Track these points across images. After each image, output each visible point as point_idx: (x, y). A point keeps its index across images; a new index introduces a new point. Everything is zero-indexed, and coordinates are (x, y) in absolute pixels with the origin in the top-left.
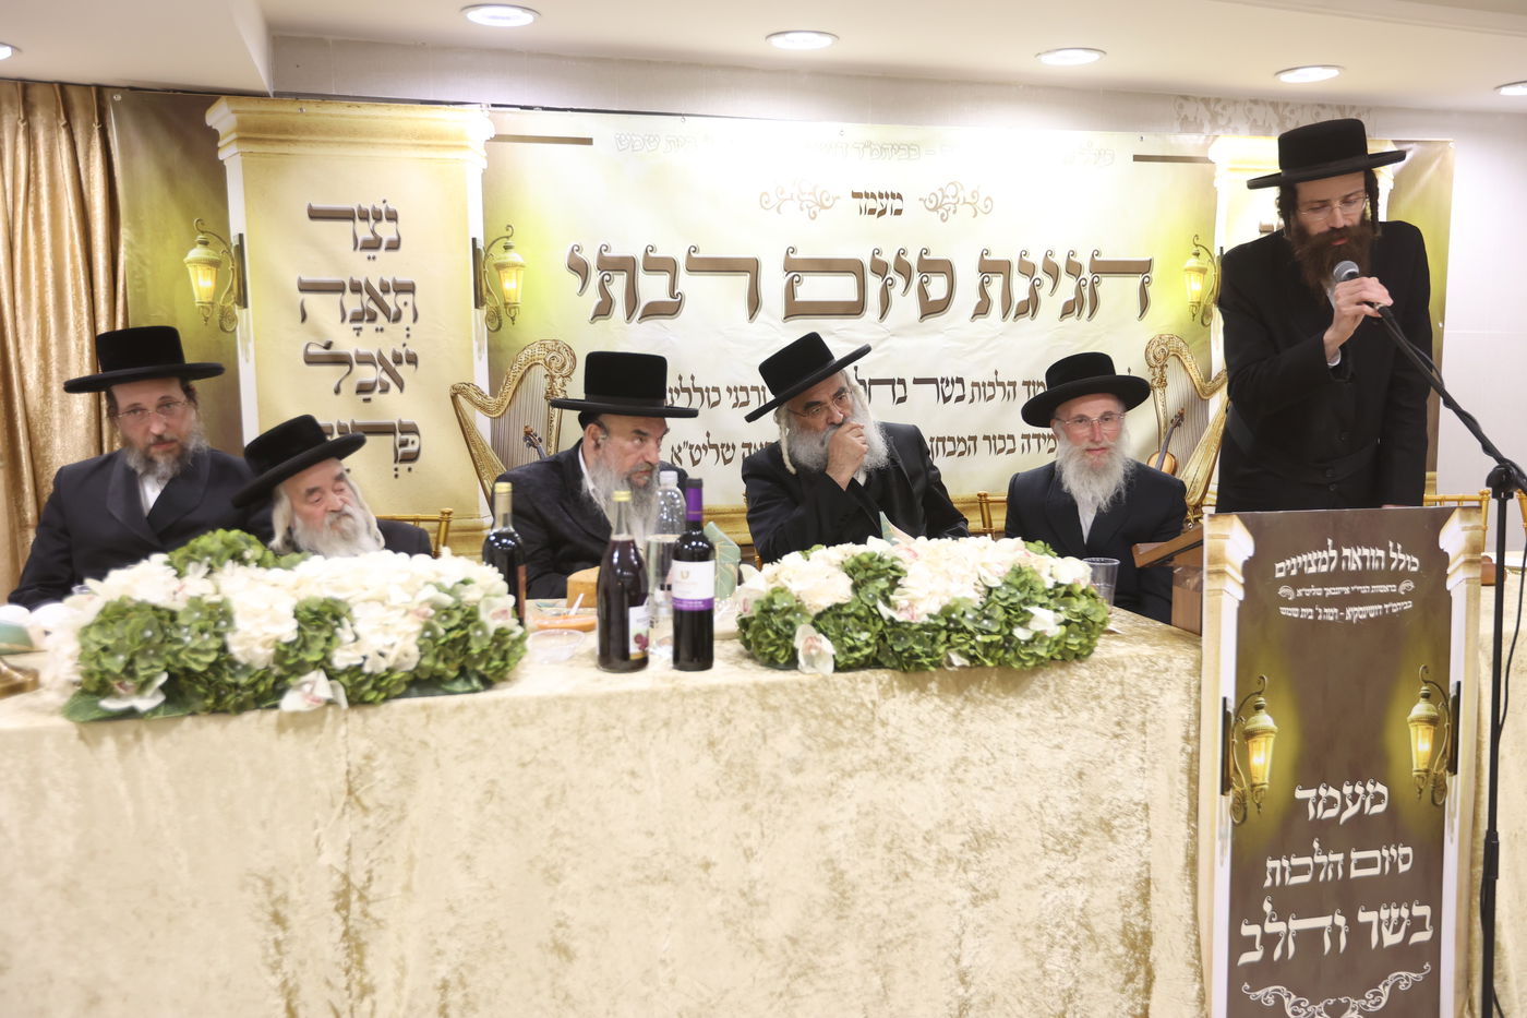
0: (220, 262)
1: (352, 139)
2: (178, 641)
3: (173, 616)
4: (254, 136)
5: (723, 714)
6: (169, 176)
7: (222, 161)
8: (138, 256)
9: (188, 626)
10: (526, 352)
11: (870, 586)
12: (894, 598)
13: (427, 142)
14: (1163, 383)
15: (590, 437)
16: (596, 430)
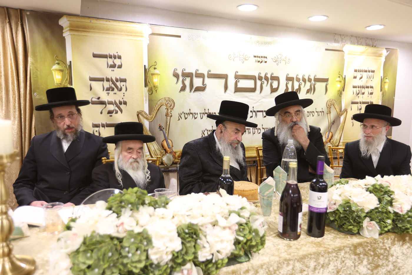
0: (63, 70)
1: (107, 32)
2: (126, 257)
3: (120, 240)
4: (75, 29)
5: (342, 259)
6: (46, 41)
7: (64, 37)
8: (35, 67)
9: (129, 247)
10: (160, 101)
11: (384, 199)
12: (393, 204)
13: (131, 34)
14: (330, 112)
15: (219, 129)
16: (222, 126)
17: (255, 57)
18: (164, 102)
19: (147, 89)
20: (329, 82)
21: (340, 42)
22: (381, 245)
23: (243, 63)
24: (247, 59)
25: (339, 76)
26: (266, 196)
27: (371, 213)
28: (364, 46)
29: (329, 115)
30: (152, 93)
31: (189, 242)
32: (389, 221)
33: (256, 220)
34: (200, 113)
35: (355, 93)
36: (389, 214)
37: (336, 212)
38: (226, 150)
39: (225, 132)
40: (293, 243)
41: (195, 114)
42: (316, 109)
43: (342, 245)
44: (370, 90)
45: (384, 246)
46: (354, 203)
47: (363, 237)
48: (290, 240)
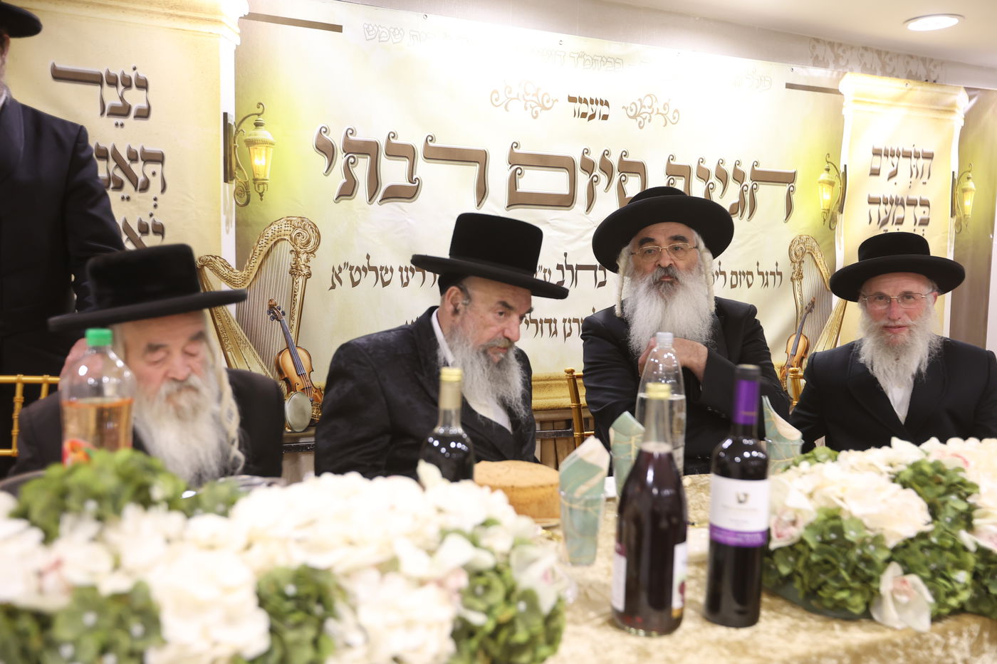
3: (44, 621)
10: (272, 227)
11: (948, 507)
12: (976, 522)
13: (180, 13)
14: (800, 276)
15: (449, 301)
16: (457, 294)
17: (572, 99)
18: (286, 230)
19: (232, 186)
20: (798, 184)
21: (832, 65)
22: (938, 652)
23: (535, 118)
24: (547, 105)
25: (826, 166)
26: (579, 500)
27: (906, 550)
28: (902, 78)
29: (797, 283)
30: (248, 201)
31: (298, 625)
32: (963, 577)
33: (533, 561)
34: (401, 269)
35: (875, 219)
36: (962, 553)
37: (797, 549)
38: (468, 366)
39: (469, 312)
40: (659, 644)
41: (384, 272)
42: (758, 264)
43: (815, 650)
44: (920, 212)
45: (948, 656)
46: (852, 518)
47: (882, 627)
48: (648, 635)
